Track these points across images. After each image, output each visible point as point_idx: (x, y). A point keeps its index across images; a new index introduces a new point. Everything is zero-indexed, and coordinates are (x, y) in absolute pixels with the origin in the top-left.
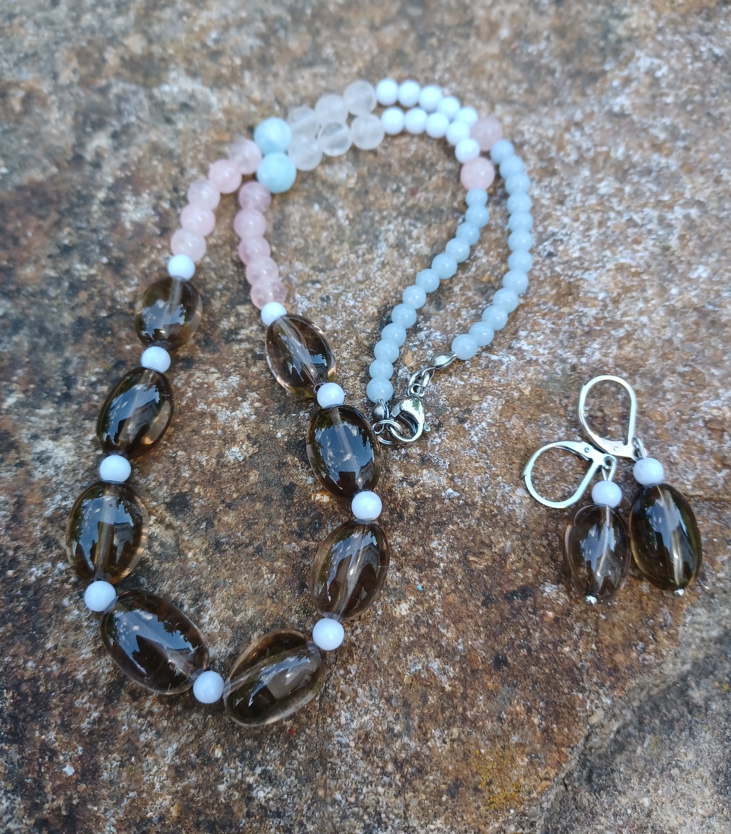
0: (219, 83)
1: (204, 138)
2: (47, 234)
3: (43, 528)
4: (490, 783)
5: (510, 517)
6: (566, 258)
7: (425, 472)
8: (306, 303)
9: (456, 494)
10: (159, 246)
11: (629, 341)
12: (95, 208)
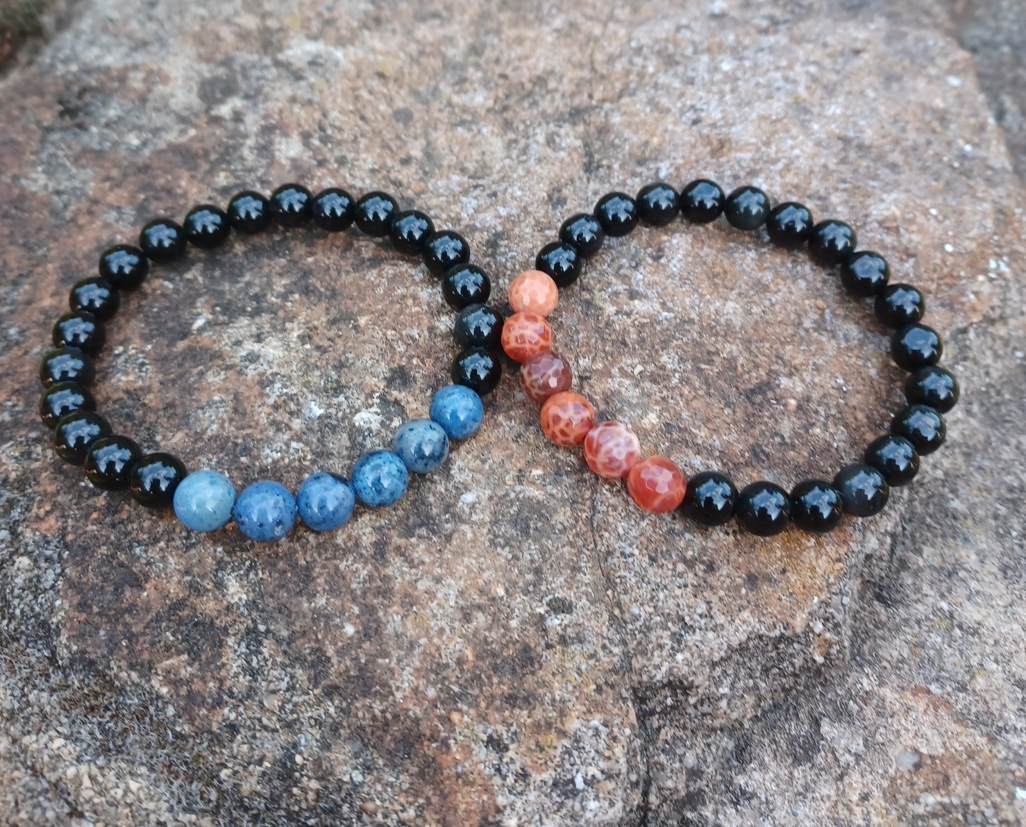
0: (341, 42)
1: (339, 87)
2: (202, 181)
3: (269, 414)
4: (784, 571)
5: (728, 325)
6: (711, 122)
7: (636, 302)
8: (474, 202)
9: (672, 315)
10: (319, 174)
11: (789, 171)
12: (246, 152)
